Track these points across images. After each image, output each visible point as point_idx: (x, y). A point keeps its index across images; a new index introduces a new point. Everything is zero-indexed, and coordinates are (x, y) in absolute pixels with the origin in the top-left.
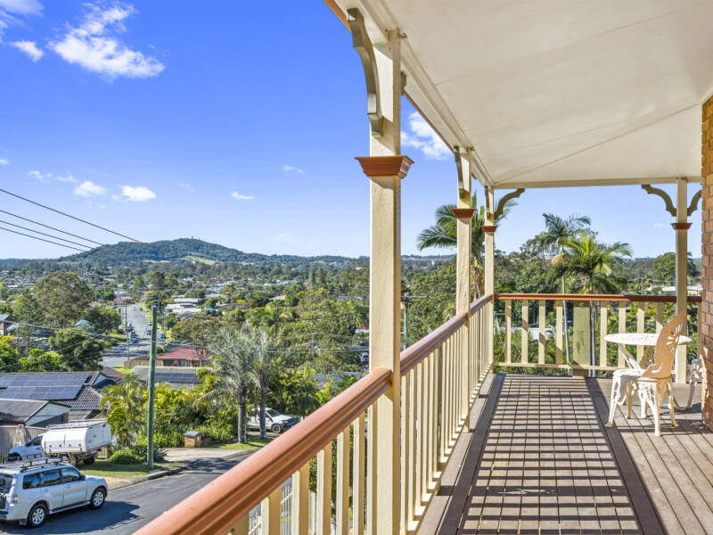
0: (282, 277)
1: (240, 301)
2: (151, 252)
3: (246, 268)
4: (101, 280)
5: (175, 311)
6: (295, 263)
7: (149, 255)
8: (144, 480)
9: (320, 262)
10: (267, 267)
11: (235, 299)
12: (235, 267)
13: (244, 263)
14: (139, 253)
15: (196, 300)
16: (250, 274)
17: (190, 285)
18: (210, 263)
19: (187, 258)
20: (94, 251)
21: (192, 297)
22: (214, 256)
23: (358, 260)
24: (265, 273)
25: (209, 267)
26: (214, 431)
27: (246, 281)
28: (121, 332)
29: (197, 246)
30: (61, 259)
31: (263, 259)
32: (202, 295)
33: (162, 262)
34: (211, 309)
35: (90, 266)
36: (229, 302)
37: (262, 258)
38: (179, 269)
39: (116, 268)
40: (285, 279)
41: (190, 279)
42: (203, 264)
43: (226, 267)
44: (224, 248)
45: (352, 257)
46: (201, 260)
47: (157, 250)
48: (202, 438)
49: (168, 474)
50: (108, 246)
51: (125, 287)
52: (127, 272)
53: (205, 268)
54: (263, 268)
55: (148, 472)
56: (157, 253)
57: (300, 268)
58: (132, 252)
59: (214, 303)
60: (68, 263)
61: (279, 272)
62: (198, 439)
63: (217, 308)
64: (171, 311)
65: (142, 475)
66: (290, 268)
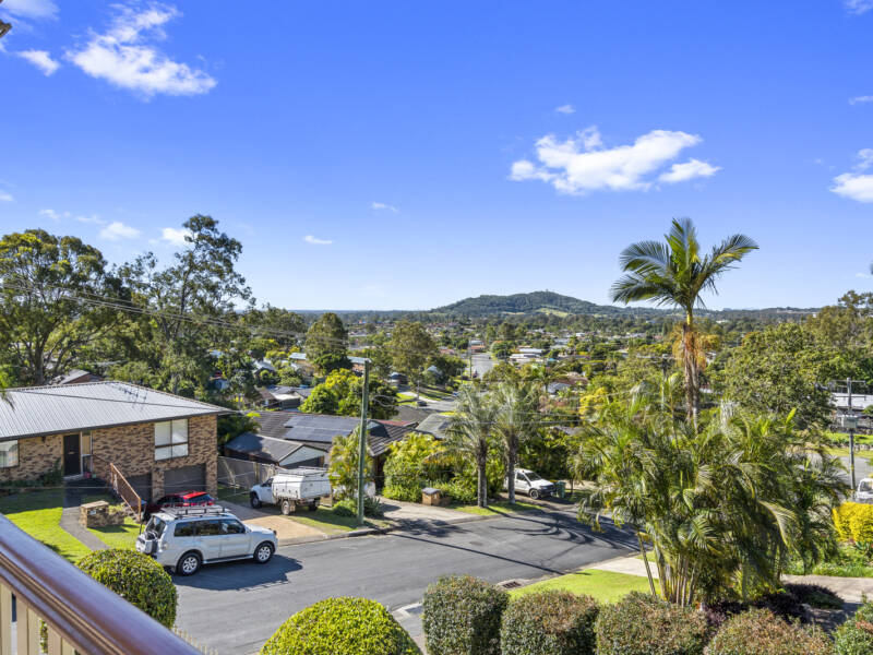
0: (632, 330)
1: (582, 353)
2: (509, 305)
3: (598, 320)
4: (462, 329)
5: (518, 361)
6: (650, 316)
7: (507, 307)
8: (343, 537)
9: (677, 314)
10: (618, 319)
11: (578, 352)
12: (586, 319)
13: (596, 316)
14: (498, 305)
15: (540, 351)
16: (600, 327)
17: (539, 336)
18: (563, 315)
19: (542, 310)
20: (459, 304)
21: (537, 348)
22: (566, 309)
23: (721, 313)
24: (616, 325)
25: (561, 319)
26: (456, 489)
27: (596, 333)
28: (465, 378)
29: (550, 298)
30: (432, 311)
31: (616, 311)
32: (547, 346)
33: (519, 314)
34: (552, 360)
35: (454, 317)
36: (572, 353)
38: (533, 320)
39: (476, 319)
40: (636, 332)
41: (541, 331)
42: (555, 316)
43: (577, 319)
44: (577, 301)
45: (714, 309)
46: (555, 313)
47: (514, 303)
48: (441, 496)
49: (372, 533)
50: (471, 299)
51: (481, 337)
52: (485, 323)
53: (557, 321)
54: (614, 321)
55: (354, 528)
56: (514, 305)
57: (654, 321)
58: (492, 304)
59: (556, 354)
60: (437, 314)
61: (630, 325)
62: (436, 496)
63: (559, 358)
64: (514, 360)
65: (346, 531)
66: (643, 320)
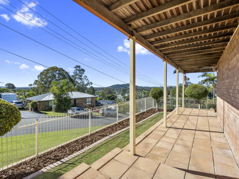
37: (142, 87)
